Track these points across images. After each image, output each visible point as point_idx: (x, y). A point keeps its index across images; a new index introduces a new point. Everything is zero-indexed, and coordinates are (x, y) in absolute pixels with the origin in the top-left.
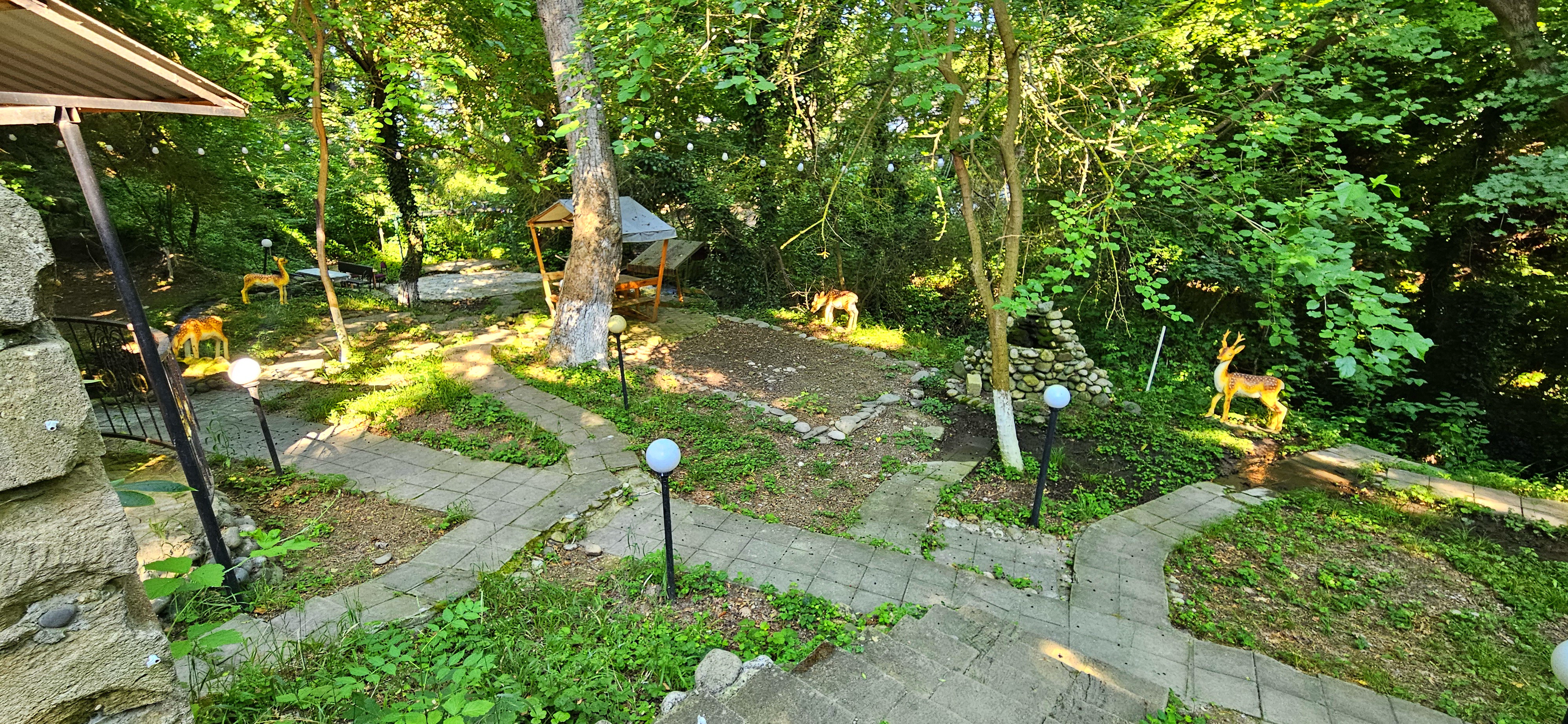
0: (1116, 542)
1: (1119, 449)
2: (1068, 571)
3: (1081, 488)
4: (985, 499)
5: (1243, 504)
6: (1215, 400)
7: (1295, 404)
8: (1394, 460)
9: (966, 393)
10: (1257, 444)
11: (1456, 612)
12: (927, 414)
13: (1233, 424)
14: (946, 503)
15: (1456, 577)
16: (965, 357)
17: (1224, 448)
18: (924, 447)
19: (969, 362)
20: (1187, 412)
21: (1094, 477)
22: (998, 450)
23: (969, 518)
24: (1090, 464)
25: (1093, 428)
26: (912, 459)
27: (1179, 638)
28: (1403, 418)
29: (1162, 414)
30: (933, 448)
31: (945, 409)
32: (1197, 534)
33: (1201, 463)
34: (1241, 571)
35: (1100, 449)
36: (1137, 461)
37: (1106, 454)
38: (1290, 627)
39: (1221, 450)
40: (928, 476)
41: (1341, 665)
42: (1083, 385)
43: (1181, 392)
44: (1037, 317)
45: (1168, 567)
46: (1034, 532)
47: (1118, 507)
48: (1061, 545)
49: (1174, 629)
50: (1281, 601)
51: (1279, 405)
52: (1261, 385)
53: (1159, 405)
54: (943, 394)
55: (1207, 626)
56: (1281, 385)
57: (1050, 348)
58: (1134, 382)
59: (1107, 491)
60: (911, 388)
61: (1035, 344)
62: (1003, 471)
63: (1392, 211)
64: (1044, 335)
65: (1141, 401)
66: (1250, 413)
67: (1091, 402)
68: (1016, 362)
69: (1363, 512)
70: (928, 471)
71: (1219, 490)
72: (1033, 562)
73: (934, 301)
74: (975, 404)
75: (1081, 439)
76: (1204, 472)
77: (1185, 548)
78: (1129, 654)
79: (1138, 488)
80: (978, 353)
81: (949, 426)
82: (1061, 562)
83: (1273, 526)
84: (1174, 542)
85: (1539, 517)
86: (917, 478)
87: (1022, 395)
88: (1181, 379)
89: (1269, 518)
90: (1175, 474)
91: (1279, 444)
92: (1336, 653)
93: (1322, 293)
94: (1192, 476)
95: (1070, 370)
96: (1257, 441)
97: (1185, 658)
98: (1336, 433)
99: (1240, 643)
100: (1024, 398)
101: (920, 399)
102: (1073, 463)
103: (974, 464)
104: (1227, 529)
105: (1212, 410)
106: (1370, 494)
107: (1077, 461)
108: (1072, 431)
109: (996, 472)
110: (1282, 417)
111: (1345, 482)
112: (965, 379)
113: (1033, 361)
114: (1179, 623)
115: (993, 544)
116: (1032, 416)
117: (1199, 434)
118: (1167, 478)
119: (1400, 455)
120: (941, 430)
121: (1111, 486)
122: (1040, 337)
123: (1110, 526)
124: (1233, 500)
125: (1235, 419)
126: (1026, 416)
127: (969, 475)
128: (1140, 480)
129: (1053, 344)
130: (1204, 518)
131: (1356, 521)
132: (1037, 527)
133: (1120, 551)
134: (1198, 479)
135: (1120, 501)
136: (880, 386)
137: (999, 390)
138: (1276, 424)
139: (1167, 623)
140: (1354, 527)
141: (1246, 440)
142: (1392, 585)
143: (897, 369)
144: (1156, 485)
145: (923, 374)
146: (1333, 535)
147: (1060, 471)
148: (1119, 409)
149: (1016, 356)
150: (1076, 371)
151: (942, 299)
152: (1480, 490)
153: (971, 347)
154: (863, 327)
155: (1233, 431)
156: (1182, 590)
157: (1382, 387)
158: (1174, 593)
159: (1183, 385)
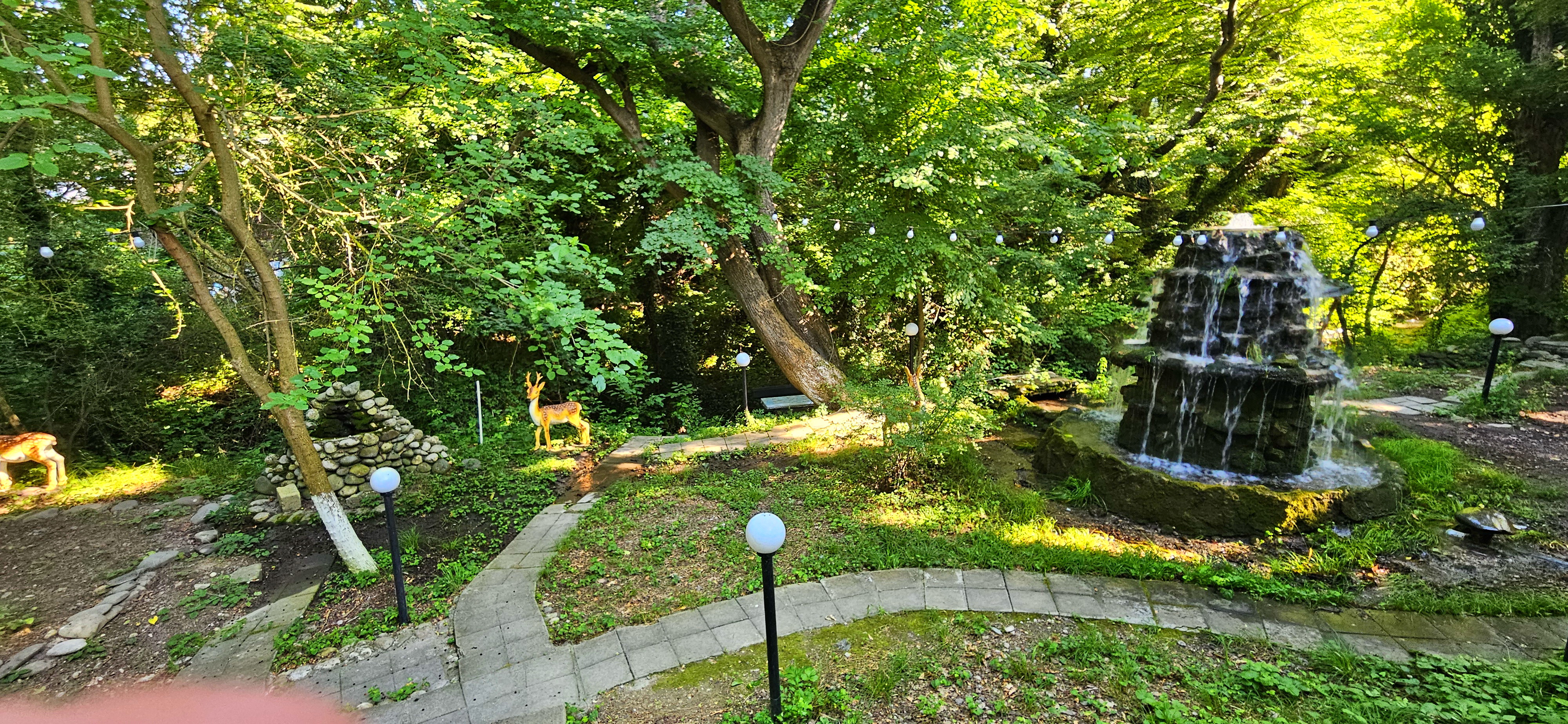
0: (489, 597)
1: (471, 506)
2: (453, 649)
3: (445, 559)
4: (340, 622)
5: (580, 512)
6: (538, 433)
7: (594, 418)
8: (660, 439)
9: (282, 511)
10: (576, 459)
11: (715, 529)
12: (228, 556)
13: (557, 449)
14: (286, 653)
15: (710, 505)
16: (267, 470)
17: (555, 472)
18: (235, 599)
19: (275, 474)
20: (519, 452)
21: (454, 543)
22: (341, 559)
23: (323, 655)
24: (447, 532)
25: (441, 496)
26: (220, 622)
27: (562, 653)
28: (656, 408)
29: (500, 460)
30: (251, 594)
31: (256, 540)
32: (554, 554)
33: (542, 491)
34: (592, 568)
35: (453, 514)
36: (490, 511)
37: (460, 516)
38: (634, 594)
39: (553, 474)
40: (252, 632)
41: (670, 603)
42: (419, 458)
43: (510, 435)
44: (346, 402)
45: (539, 595)
46: (406, 630)
47: (484, 562)
48: (438, 628)
49: (557, 648)
50: (624, 577)
51: (583, 423)
52: (566, 412)
53: (495, 454)
54: (248, 523)
55: (580, 629)
56: (579, 407)
57: (371, 430)
58: (468, 439)
59: (470, 551)
60: (196, 532)
61: (353, 431)
62: (354, 580)
63: (598, 262)
64: (360, 419)
65: (478, 455)
66: (566, 436)
67: (432, 472)
68: (335, 456)
69: (654, 483)
70: (248, 627)
71: (561, 508)
72: (413, 661)
73: (205, 412)
74: (297, 520)
75: (432, 512)
76: (546, 498)
77: (548, 571)
78: (526, 695)
79: (498, 536)
80: (283, 459)
81: (267, 558)
82: (442, 644)
83: (604, 520)
84: (538, 570)
85: (734, 447)
86: (235, 642)
87: (355, 489)
88: (508, 423)
89: (600, 515)
90: (525, 510)
91: (592, 453)
92: (665, 596)
93: (568, 331)
94: (538, 505)
95: (400, 446)
96: (577, 456)
97: (570, 667)
98: (624, 432)
99: (606, 628)
100: (358, 491)
101: (214, 540)
102: (430, 538)
103: (315, 588)
104: (575, 539)
105: (538, 443)
106: (654, 468)
107: (434, 534)
108: (421, 507)
109: (345, 586)
110: (587, 432)
111: (638, 466)
112: (276, 494)
113: (356, 450)
114: (559, 640)
115: (364, 667)
116: (372, 507)
117: (534, 468)
118: (519, 516)
119: (664, 434)
120: (257, 568)
121: (472, 545)
122: (355, 422)
123: (481, 584)
124: (572, 512)
125: (556, 445)
126: (366, 510)
127: (311, 605)
128: (497, 528)
129: (373, 425)
130: (556, 538)
131: (651, 492)
132: (409, 621)
133: (496, 603)
134: (543, 506)
135: (484, 556)
136: (138, 547)
137: (319, 494)
138: (586, 439)
139: (549, 646)
140: (651, 498)
141: (569, 459)
142: (681, 528)
143: (163, 515)
144: (511, 527)
145: (211, 508)
146: (642, 510)
147: (419, 553)
148: (460, 469)
149: (333, 449)
150: (407, 446)
151: (217, 407)
152: (706, 441)
153: (272, 455)
154: (82, 475)
155: (558, 455)
156: (555, 609)
157: (639, 389)
158: (549, 615)
159: (510, 429)
